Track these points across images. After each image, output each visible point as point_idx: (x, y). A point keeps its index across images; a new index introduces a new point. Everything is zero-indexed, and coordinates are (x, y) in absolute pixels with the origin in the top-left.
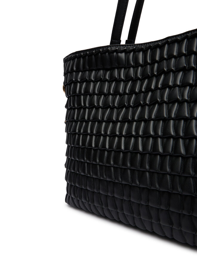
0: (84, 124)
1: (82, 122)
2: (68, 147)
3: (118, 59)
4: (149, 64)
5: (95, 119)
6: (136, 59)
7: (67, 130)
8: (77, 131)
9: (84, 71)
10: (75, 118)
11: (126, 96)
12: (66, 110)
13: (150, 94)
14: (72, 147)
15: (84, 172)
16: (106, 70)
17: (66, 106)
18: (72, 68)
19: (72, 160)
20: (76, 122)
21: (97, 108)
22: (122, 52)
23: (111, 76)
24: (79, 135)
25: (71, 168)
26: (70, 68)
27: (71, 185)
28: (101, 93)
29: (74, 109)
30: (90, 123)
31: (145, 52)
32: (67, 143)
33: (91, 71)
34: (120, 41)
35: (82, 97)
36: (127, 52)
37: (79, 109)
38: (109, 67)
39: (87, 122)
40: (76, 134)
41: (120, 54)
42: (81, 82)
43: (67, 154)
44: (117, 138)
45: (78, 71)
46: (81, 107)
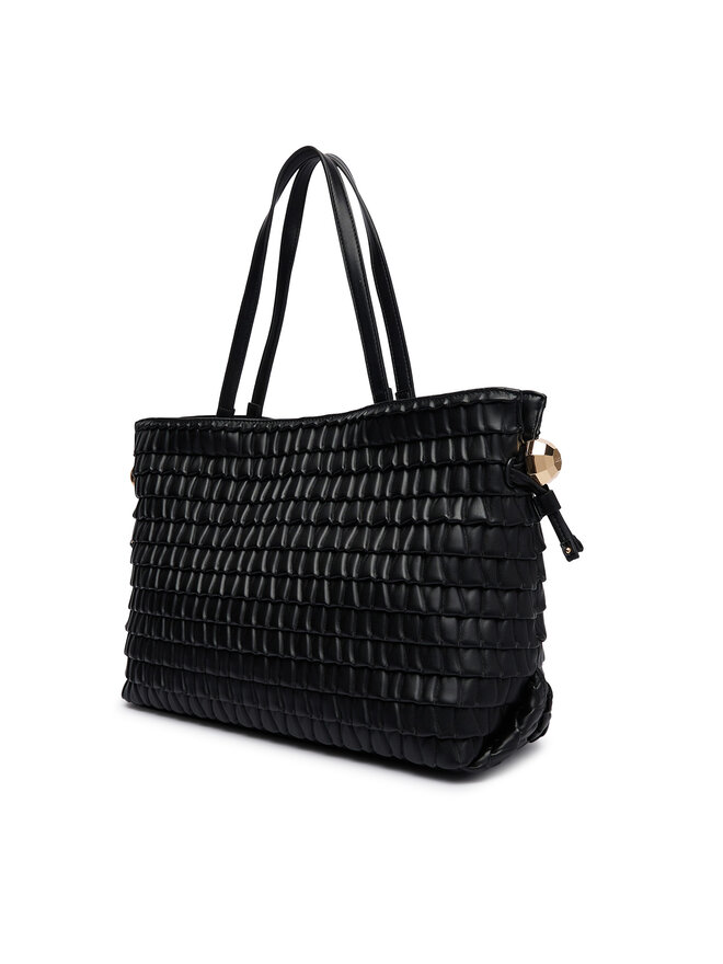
0: (165, 549)
1: (161, 546)
2: (135, 590)
3: (229, 441)
4: (275, 456)
5: (184, 542)
6: (256, 445)
7: (133, 560)
8: (152, 562)
9: (170, 455)
10: (150, 539)
11: (237, 506)
12: (135, 520)
13: (270, 506)
14: (141, 590)
15: (160, 635)
16: (208, 458)
17: (135, 515)
18: (150, 447)
19: (140, 614)
20: (151, 545)
21: (189, 524)
22: (234, 431)
23: (216, 469)
24: (155, 569)
25: (137, 630)
26: (146, 446)
27: (136, 661)
28: (196, 497)
29: (149, 522)
30: (175, 548)
31: (271, 434)
32: (133, 583)
33: (182, 456)
34: (234, 410)
35: (165, 501)
36: (243, 433)
37: (158, 523)
38: (213, 454)
39: (170, 547)
40: (149, 567)
41: (230, 434)
42: (165, 475)
43: (131, 605)
44: (215, 576)
45: (159, 454)
46: (162, 520)
